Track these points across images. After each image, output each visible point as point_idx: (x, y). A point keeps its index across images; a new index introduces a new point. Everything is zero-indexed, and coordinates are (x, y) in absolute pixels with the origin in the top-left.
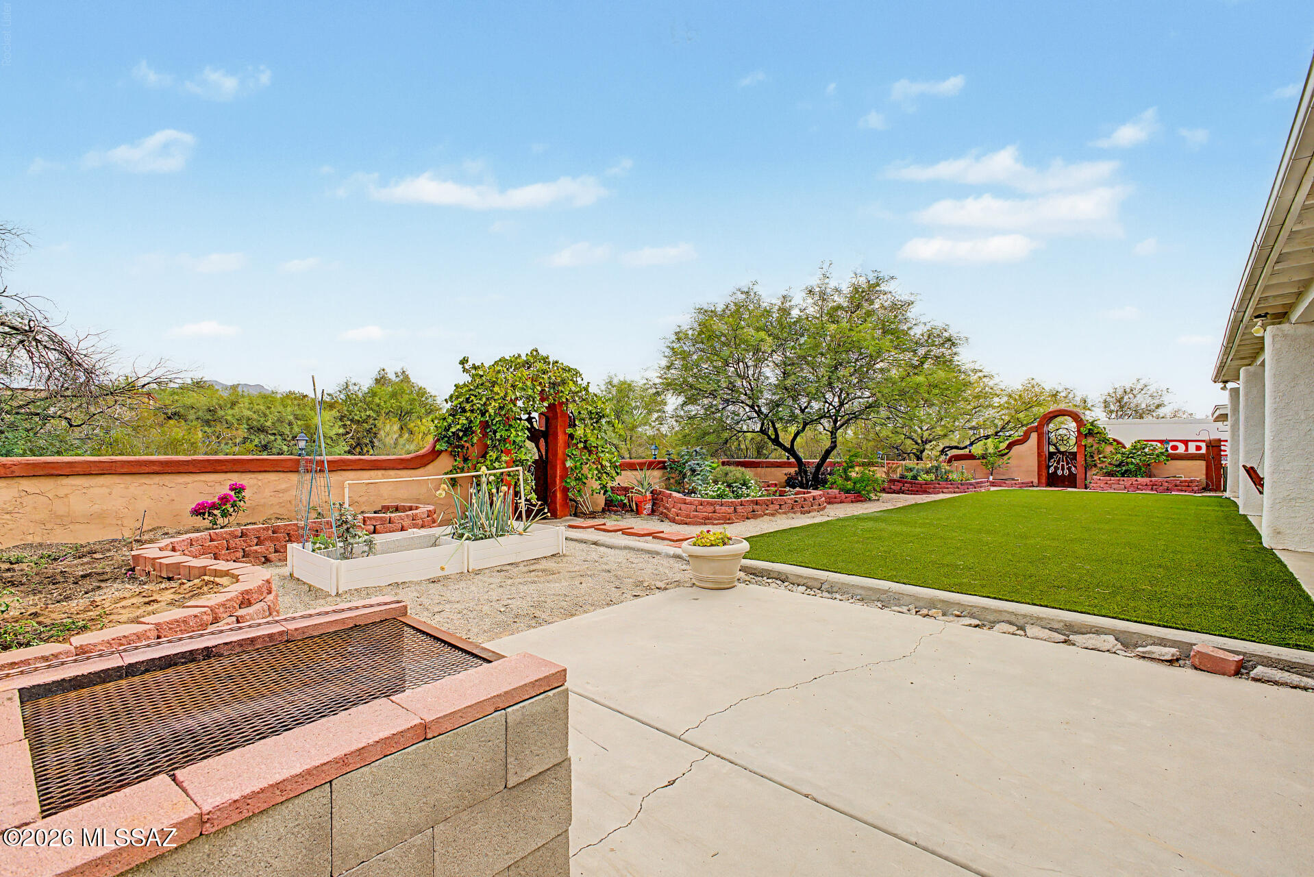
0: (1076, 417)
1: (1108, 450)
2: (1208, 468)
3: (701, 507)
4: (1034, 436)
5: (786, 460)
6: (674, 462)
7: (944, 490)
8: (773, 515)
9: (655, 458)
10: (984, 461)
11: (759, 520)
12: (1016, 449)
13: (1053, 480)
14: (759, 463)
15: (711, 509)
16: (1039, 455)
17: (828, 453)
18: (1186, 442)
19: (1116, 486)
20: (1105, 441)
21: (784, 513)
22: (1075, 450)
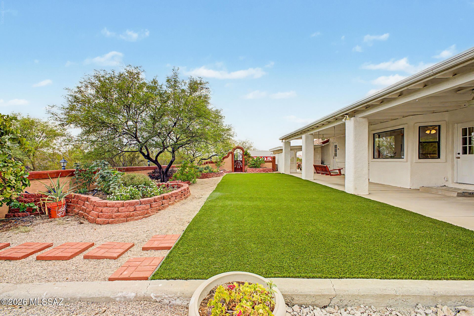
0: (241, 149)
1: (251, 159)
2: (273, 165)
3: (122, 208)
4: (231, 155)
5: (148, 166)
6: (81, 171)
7: (213, 176)
8: (173, 204)
9: (65, 169)
10: (216, 164)
11: (167, 210)
12: (225, 159)
13: (236, 170)
14: (136, 168)
15: (132, 209)
16: (232, 161)
17: (172, 162)
18: (267, 157)
19: (254, 171)
20: (250, 157)
21: (178, 201)
22: (242, 160)
